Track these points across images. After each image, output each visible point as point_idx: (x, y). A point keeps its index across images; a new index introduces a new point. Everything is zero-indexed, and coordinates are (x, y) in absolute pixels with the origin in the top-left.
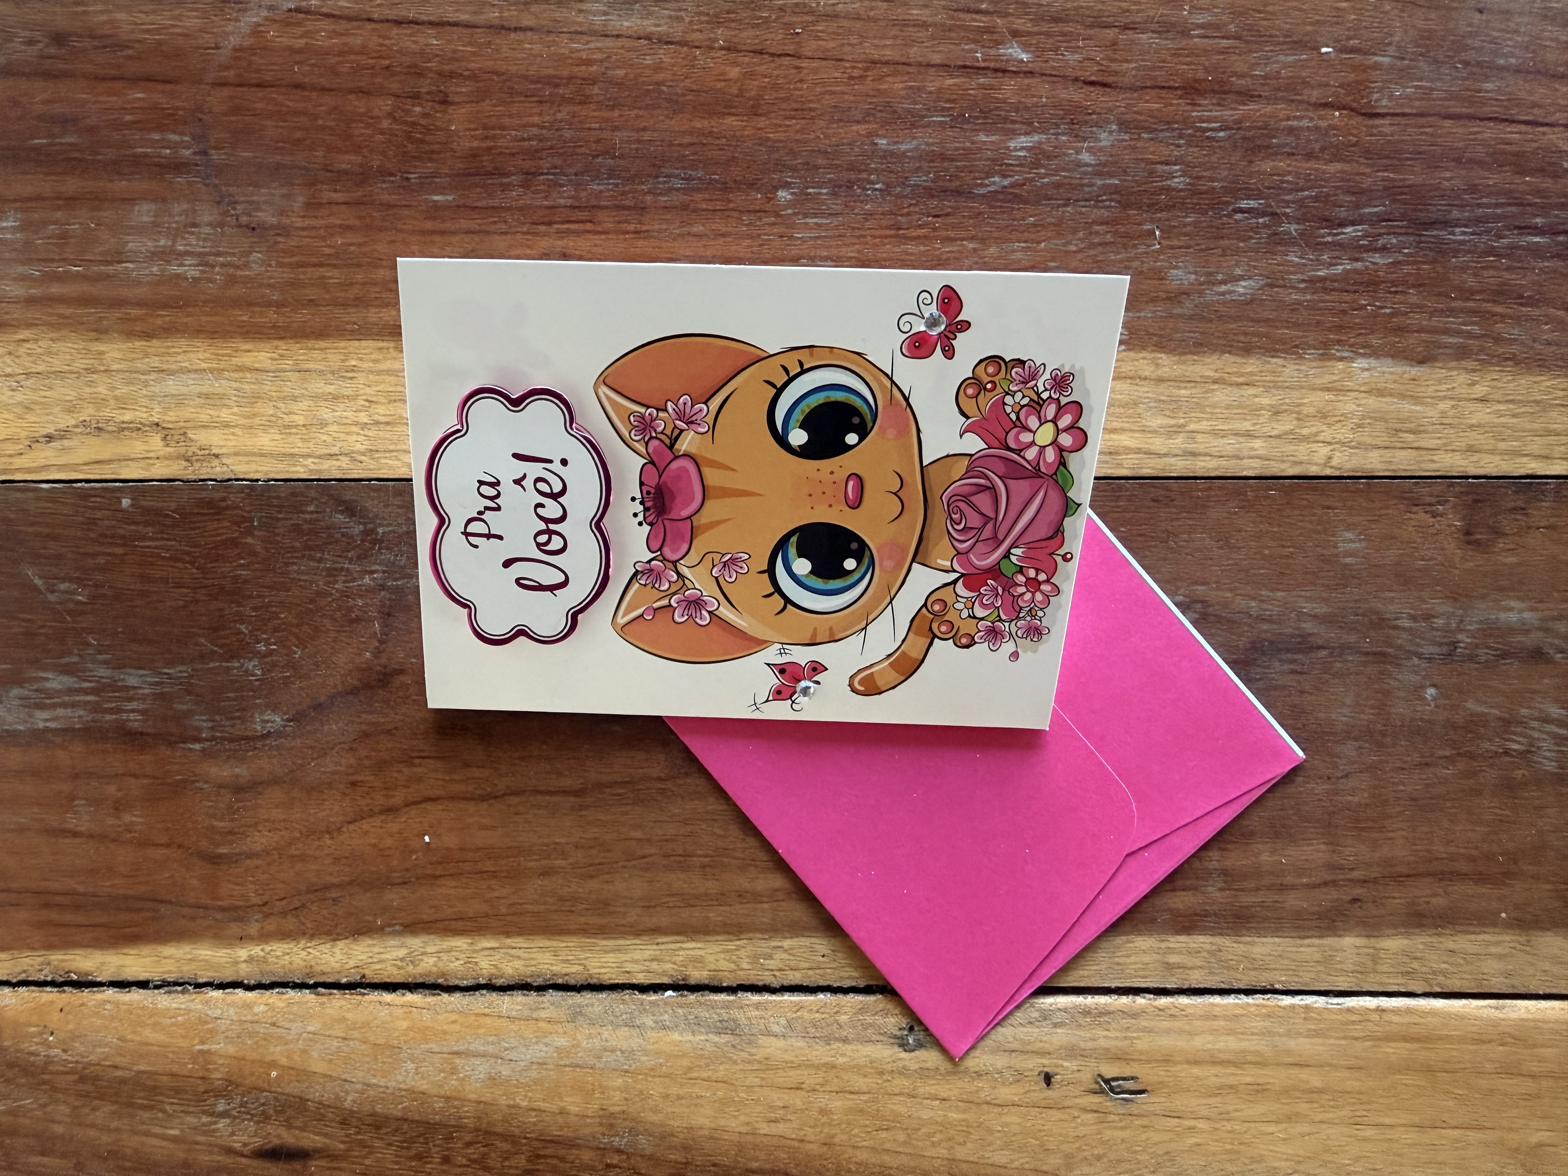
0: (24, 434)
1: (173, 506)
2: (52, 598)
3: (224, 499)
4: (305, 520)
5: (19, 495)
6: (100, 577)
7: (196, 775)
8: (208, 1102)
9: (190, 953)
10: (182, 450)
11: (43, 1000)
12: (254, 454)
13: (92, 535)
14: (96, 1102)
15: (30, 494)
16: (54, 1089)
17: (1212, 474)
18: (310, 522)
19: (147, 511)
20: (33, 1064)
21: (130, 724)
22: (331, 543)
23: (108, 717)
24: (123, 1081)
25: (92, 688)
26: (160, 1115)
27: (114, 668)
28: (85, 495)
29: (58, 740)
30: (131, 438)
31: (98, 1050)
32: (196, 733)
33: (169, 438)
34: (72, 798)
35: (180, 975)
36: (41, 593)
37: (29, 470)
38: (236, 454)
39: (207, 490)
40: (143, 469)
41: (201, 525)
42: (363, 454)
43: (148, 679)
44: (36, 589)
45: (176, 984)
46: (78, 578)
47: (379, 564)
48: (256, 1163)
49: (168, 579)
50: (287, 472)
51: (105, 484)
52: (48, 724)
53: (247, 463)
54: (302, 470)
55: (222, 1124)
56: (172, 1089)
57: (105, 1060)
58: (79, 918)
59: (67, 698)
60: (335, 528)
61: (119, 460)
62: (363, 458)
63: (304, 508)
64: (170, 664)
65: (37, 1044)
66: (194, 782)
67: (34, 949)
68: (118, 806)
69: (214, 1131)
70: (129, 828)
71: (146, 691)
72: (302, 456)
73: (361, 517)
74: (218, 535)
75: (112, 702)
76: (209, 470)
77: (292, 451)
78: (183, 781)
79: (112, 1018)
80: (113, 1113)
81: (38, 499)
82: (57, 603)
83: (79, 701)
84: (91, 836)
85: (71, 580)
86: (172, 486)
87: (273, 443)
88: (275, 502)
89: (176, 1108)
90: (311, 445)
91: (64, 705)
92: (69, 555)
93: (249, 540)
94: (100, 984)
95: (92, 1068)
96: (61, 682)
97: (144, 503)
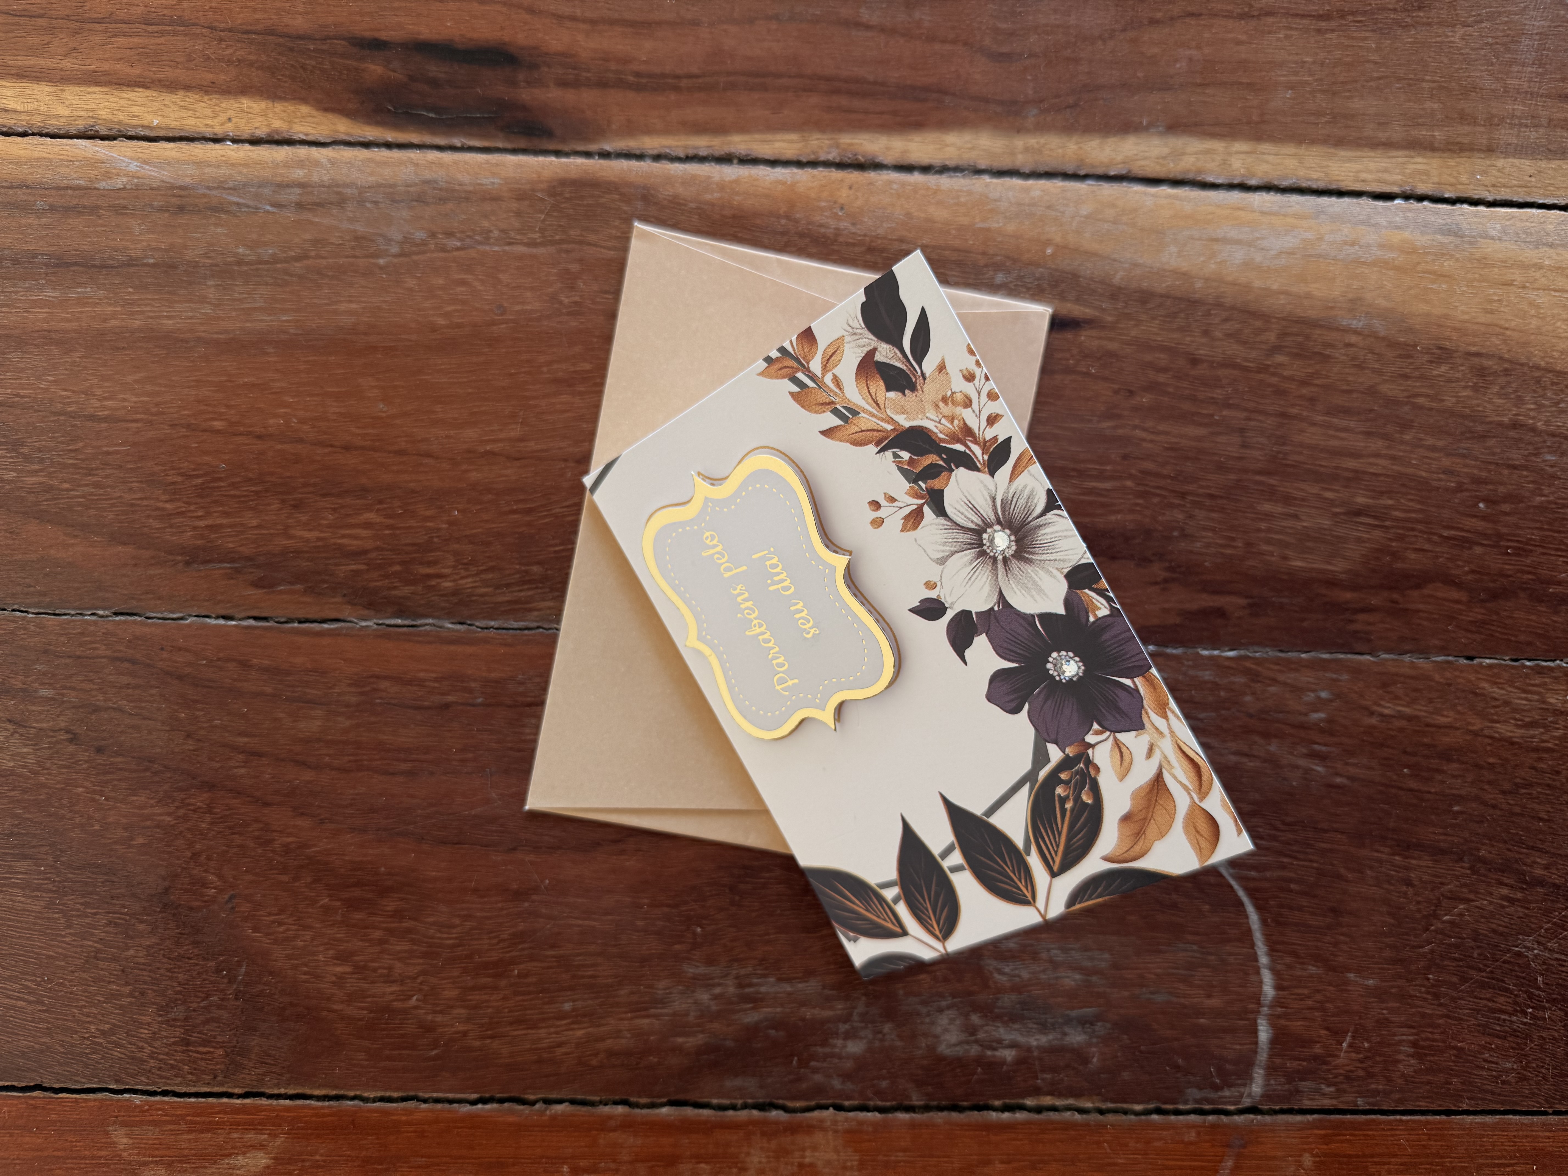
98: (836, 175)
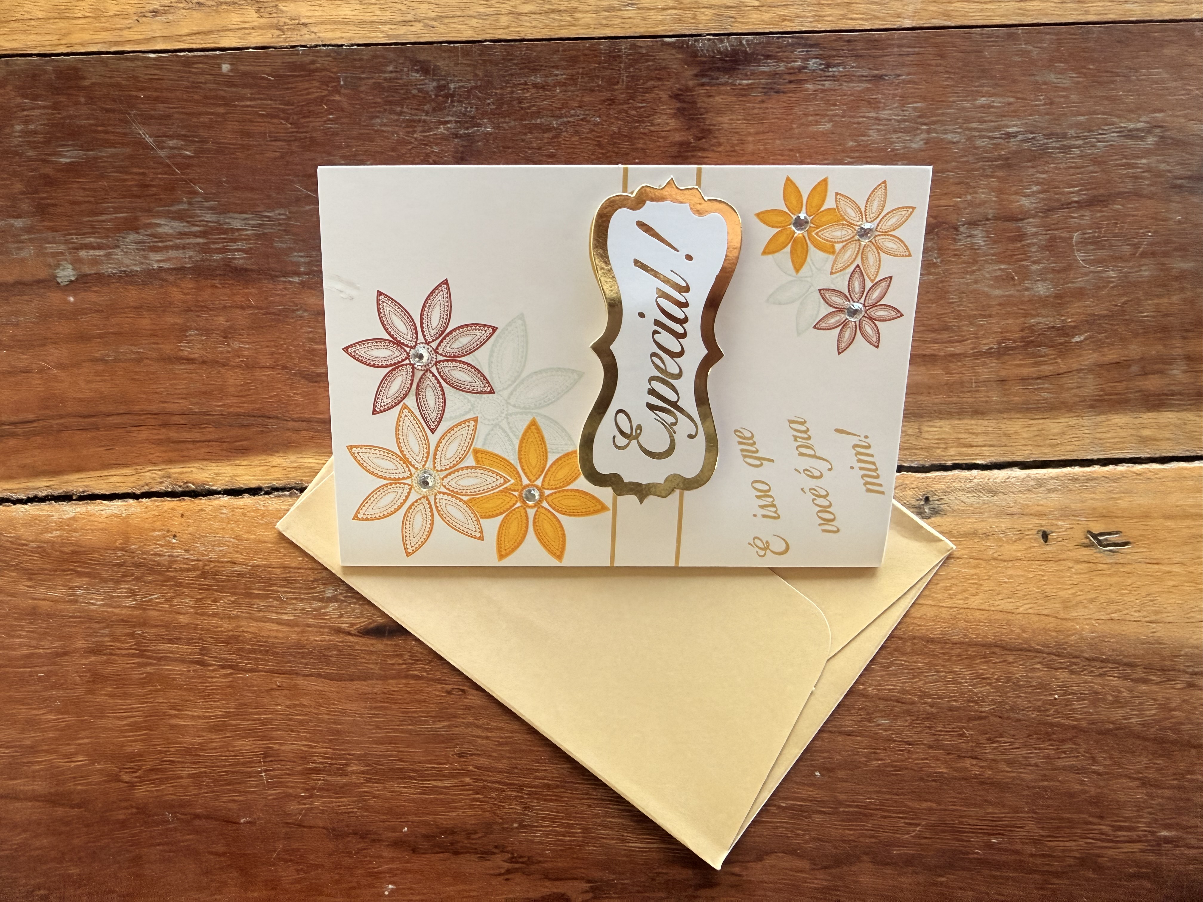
0: (131, 10)
1: (268, 70)
2: (162, 153)
3: (313, 62)
4: (385, 79)
5: (129, 64)
6: (203, 133)
7: (296, 305)
8: (317, 590)
9: (295, 462)
10: (275, 20)
11: (165, 508)
12: (339, 23)
13: (196, 97)
14: (217, 594)
15: (139, 63)
16: (181, 585)
17: (1166, 18)
18: (390, 80)
19: (245, 74)
20: (159, 564)
21: (236, 262)
22: (408, 98)
23: (215, 257)
24: (240, 575)
25: (200, 232)
26: (275, 603)
27: (220, 214)
28: (187, 63)
29: (171, 278)
30: (228, 11)
31: (217, 549)
32: (294, 268)
33: (262, 10)
34: (184, 329)
35: (286, 482)
36: (153, 149)
37: (138, 42)
38: (322, 23)
39: (298, 54)
40: (240, 38)
41: (293, 85)
42: (434, 20)
43: (251, 222)
44: (146, 146)
45: (283, 489)
46: (185, 136)
47: (452, 116)
48: (362, 640)
49: (265, 133)
50: (370, 38)
51: (207, 53)
52: (162, 265)
53: (333, 30)
54: (380, 35)
55: (331, 608)
56: (286, 579)
57: (224, 556)
58: (195, 435)
59: (178, 241)
60: (412, 85)
61: (218, 31)
62: (434, 23)
63: (384, 68)
64: (270, 208)
65: (162, 546)
66: (294, 311)
67: (155, 464)
68: (227, 335)
69: (325, 614)
70: (238, 353)
71: (249, 232)
72: (381, 23)
73: (434, 75)
74: (308, 94)
75: (219, 243)
76: (299, 38)
77: (372, 19)
78: (283, 310)
79: (229, 521)
80: (233, 602)
81: (147, 67)
82: (168, 157)
83: (188, 244)
84: (204, 362)
85: (178, 137)
86: (266, 53)
87: (353, 13)
88: (358, 64)
89: (289, 596)
90: (388, 13)
91: (176, 247)
92: (176, 116)
93: (337, 98)
94: (216, 493)
95: (212, 565)
96: (172, 227)
97: (242, 68)
98: (169, 503)
